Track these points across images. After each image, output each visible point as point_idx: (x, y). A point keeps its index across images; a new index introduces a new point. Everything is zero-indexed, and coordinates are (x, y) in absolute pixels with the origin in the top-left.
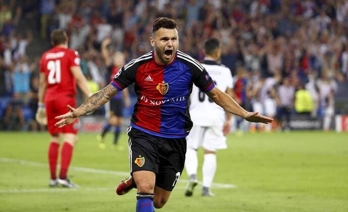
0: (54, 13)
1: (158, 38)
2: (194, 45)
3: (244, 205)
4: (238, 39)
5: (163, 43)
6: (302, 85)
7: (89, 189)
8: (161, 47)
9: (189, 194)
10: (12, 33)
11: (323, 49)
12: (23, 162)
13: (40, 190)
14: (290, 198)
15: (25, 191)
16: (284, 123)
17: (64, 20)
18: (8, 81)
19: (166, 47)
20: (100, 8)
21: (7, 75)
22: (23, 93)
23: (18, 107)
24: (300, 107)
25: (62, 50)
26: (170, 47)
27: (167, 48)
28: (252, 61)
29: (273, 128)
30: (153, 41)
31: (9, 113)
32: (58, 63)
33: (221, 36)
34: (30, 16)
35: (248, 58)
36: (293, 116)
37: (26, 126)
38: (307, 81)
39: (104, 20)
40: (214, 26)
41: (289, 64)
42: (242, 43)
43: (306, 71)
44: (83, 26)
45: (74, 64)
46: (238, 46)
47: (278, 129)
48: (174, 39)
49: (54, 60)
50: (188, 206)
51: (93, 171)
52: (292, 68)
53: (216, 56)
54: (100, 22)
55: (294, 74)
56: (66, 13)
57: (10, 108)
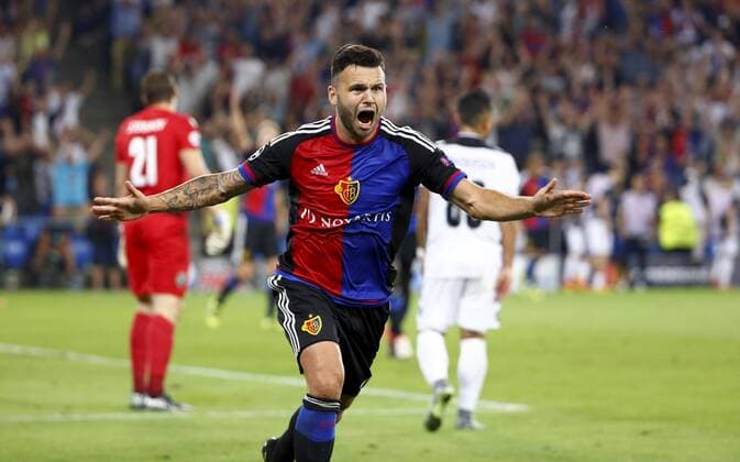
0: (138, 36)
1: (343, 87)
2: (441, 104)
3: (547, 448)
4: (535, 91)
5: (353, 97)
6: (672, 190)
7: (214, 415)
8: (350, 106)
9: (433, 424)
10: (50, 76)
11: (717, 113)
12: (72, 356)
13: (111, 416)
14: (645, 433)
15: (76, 416)
16: (634, 273)
17: (162, 50)
18: (40, 183)
19: (361, 105)
20: (239, 23)
21: (39, 168)
22: (73, 208)
23: (63, 238)
24: (669, 237)
25: (164, 114)
26: (368, 104)
27: (362, 108)
28: (564, 140)
29: (610, 282)
30: (333, 94)
31: (43, 249)
32: (152, 142)
33: (498, 86)
34: (87, 41)
35: (556, 132)
36: (652, 257)
37: (79, 279)
38: (684, 182)
39: (247, 49)
40: (483, 64)
41: (643, 146)
42: (543, 100)
43: (681, 160)
44: (202, 63)
45: (189, 146)
46: (536, 107)
47: (621, 285)
48: (376, 88)
49: (144, 136)
50: (427, 451)
51: (224, 374)
52: (652, 152)
53: (484, 127)
54: (239, 55)
55: (656, 165)
56: (166, 35)
57: (45, 239)
